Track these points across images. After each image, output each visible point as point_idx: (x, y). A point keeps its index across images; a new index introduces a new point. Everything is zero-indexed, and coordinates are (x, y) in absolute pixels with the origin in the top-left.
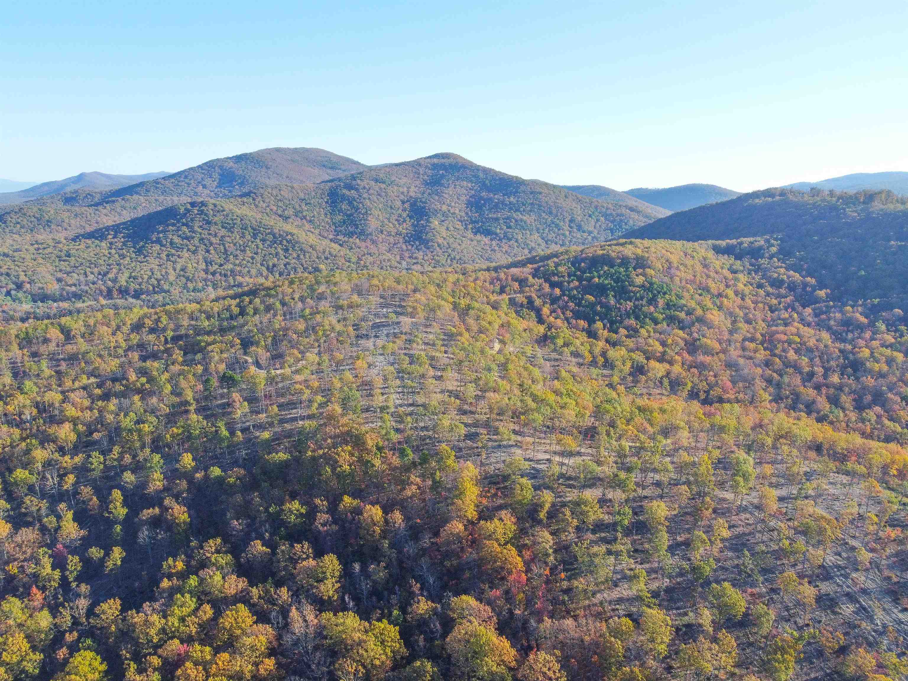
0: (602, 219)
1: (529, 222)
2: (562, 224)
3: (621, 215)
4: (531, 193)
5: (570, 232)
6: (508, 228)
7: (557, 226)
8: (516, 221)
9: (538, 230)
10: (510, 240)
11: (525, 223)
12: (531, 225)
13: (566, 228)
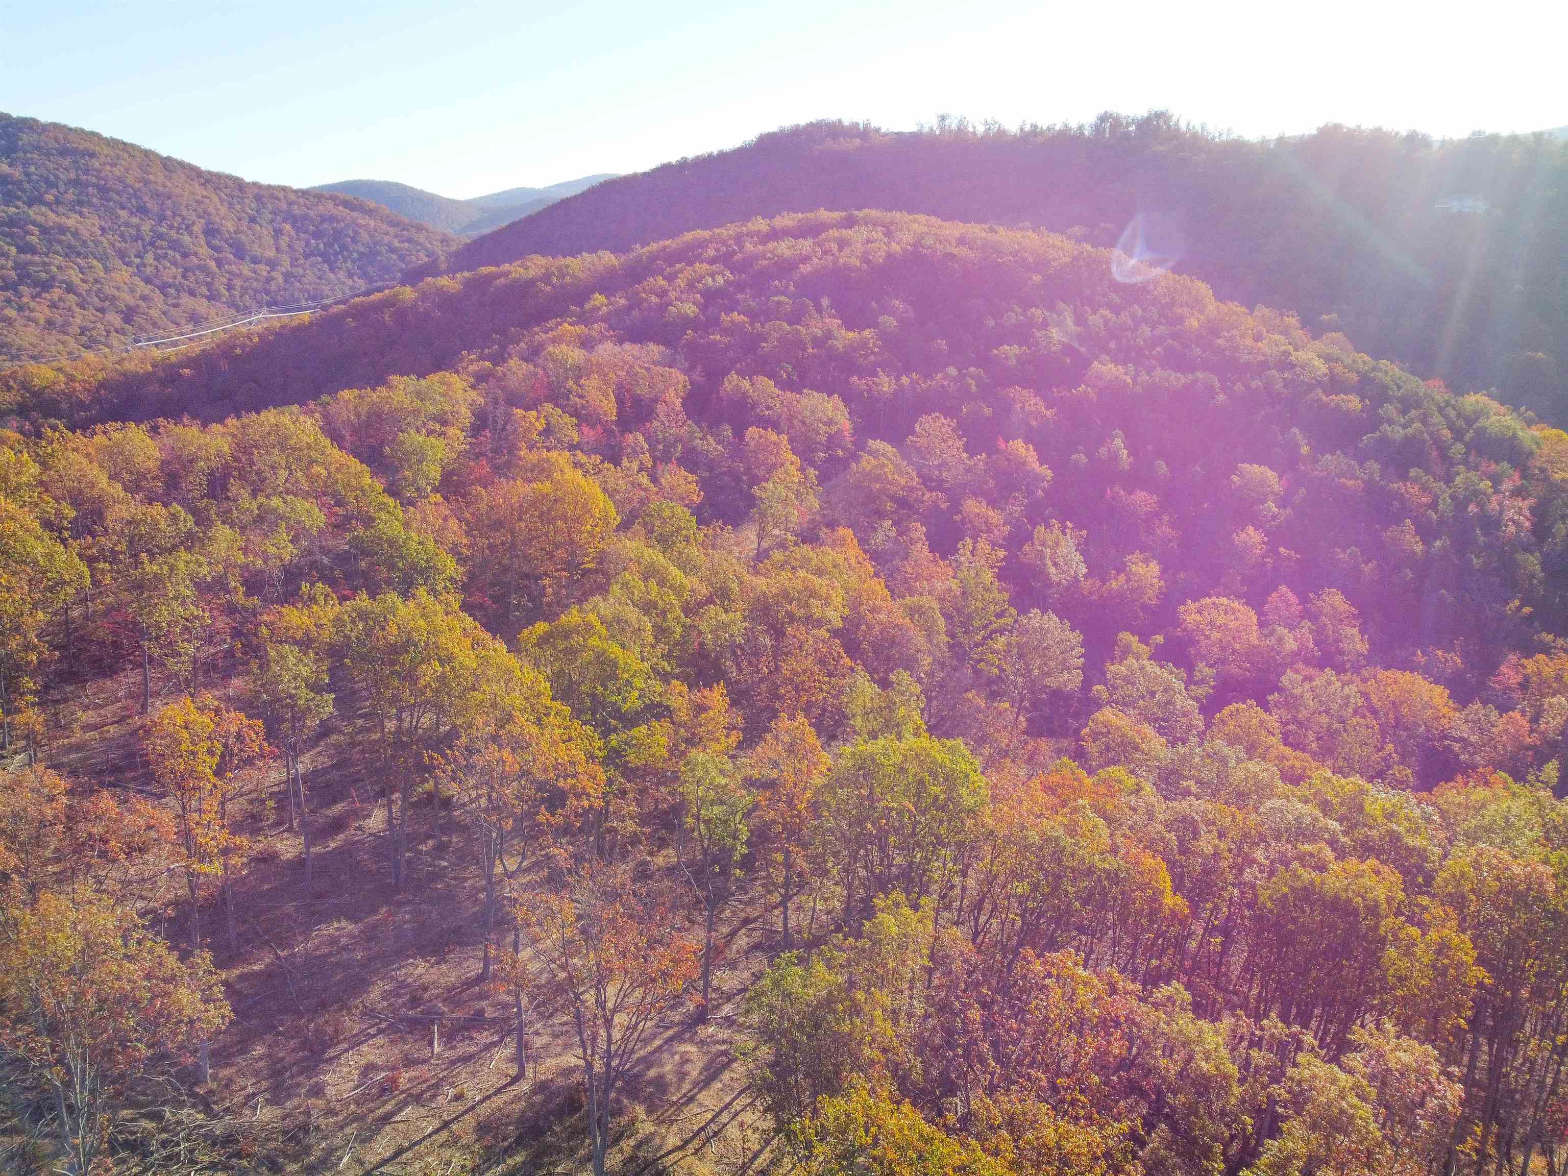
0: (287, 227)
1: (85, 235)
2: (186, 239)
3: (332, 219)
4: (63, 153)
5: (219, 264)
6: (21, 250)
7: (175, 245)
8: (44, 230)
9: (122, 255)
10: (45, 286)
11: (76, 234)
12: (97, 243)
13: (204, 251)
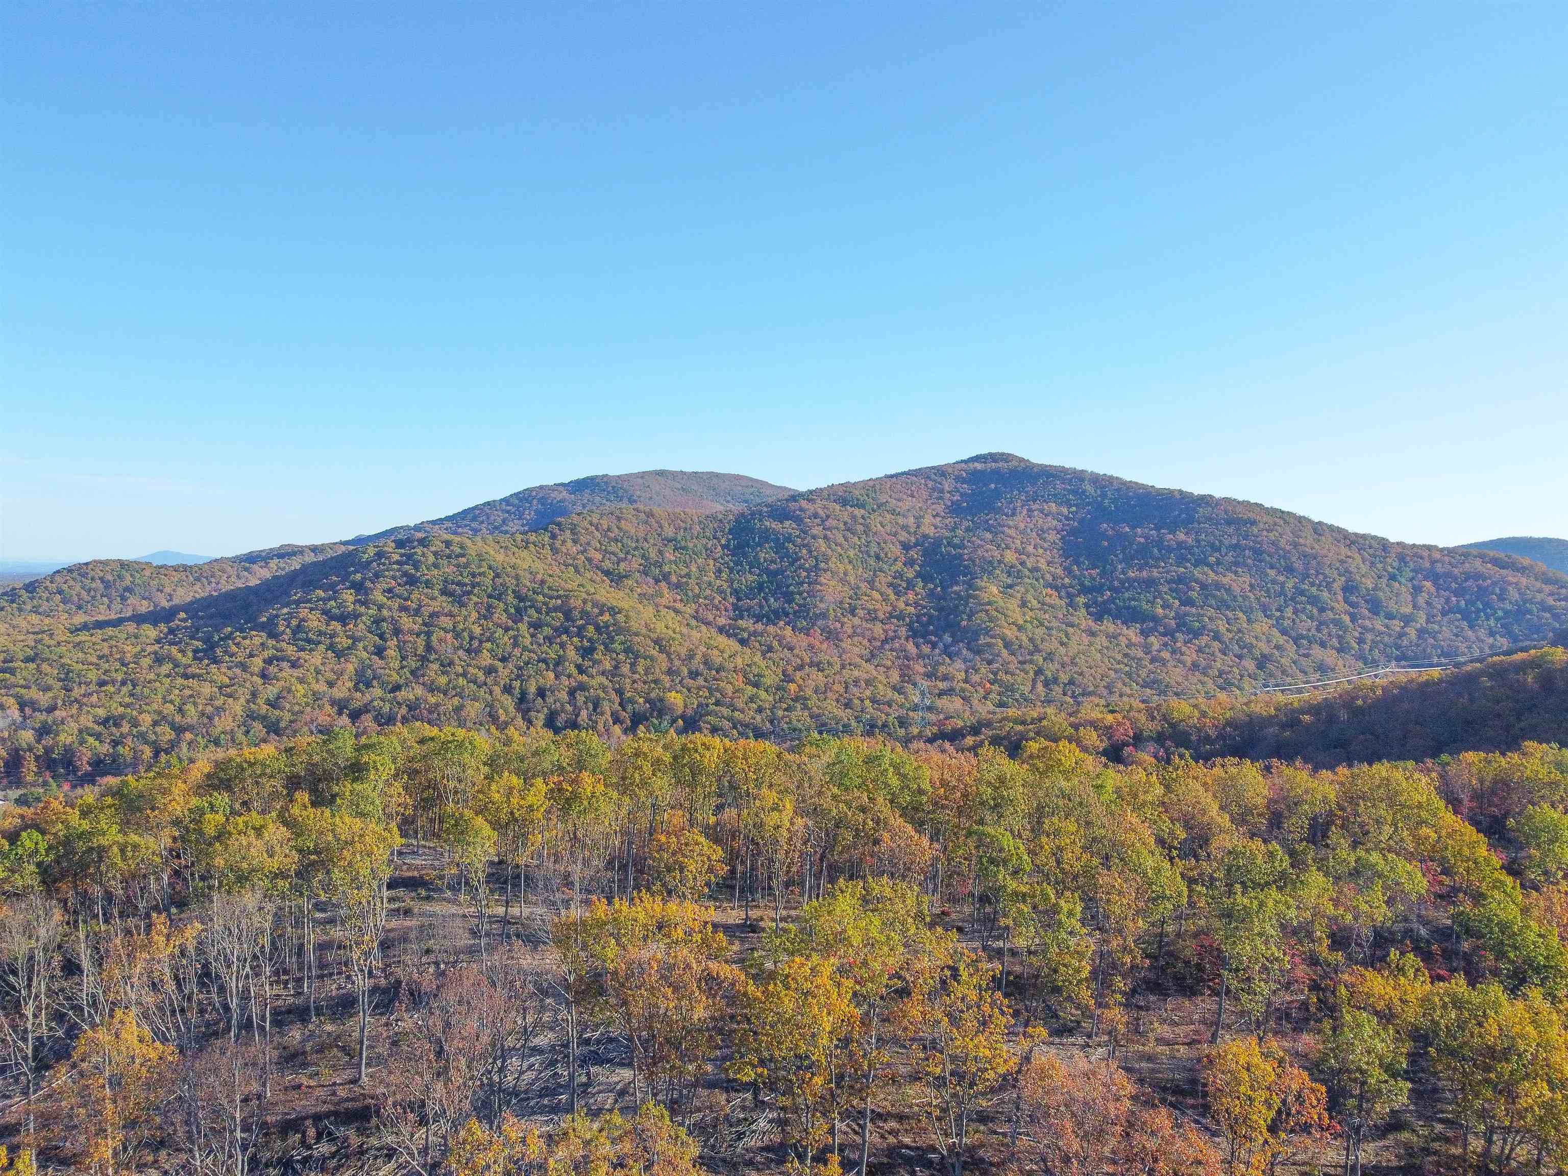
0: (1428, 584)
1: (1237, 590)
2: (1325, 595)
3: (1478, 576)
4: (1229, 523)
5: (1353, 619)
6: (1183, 603)
7: (1314, 601)
8: (1203, 586)
9: (1265, 609)
10: (1197, 634)
11: (1228, 590)
12: (1245, 598)
13: (1340, 606)
